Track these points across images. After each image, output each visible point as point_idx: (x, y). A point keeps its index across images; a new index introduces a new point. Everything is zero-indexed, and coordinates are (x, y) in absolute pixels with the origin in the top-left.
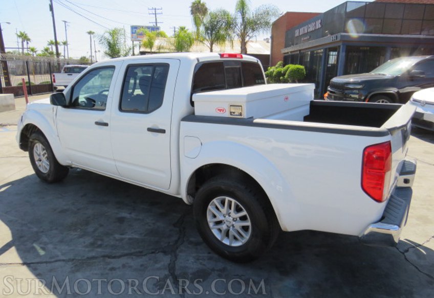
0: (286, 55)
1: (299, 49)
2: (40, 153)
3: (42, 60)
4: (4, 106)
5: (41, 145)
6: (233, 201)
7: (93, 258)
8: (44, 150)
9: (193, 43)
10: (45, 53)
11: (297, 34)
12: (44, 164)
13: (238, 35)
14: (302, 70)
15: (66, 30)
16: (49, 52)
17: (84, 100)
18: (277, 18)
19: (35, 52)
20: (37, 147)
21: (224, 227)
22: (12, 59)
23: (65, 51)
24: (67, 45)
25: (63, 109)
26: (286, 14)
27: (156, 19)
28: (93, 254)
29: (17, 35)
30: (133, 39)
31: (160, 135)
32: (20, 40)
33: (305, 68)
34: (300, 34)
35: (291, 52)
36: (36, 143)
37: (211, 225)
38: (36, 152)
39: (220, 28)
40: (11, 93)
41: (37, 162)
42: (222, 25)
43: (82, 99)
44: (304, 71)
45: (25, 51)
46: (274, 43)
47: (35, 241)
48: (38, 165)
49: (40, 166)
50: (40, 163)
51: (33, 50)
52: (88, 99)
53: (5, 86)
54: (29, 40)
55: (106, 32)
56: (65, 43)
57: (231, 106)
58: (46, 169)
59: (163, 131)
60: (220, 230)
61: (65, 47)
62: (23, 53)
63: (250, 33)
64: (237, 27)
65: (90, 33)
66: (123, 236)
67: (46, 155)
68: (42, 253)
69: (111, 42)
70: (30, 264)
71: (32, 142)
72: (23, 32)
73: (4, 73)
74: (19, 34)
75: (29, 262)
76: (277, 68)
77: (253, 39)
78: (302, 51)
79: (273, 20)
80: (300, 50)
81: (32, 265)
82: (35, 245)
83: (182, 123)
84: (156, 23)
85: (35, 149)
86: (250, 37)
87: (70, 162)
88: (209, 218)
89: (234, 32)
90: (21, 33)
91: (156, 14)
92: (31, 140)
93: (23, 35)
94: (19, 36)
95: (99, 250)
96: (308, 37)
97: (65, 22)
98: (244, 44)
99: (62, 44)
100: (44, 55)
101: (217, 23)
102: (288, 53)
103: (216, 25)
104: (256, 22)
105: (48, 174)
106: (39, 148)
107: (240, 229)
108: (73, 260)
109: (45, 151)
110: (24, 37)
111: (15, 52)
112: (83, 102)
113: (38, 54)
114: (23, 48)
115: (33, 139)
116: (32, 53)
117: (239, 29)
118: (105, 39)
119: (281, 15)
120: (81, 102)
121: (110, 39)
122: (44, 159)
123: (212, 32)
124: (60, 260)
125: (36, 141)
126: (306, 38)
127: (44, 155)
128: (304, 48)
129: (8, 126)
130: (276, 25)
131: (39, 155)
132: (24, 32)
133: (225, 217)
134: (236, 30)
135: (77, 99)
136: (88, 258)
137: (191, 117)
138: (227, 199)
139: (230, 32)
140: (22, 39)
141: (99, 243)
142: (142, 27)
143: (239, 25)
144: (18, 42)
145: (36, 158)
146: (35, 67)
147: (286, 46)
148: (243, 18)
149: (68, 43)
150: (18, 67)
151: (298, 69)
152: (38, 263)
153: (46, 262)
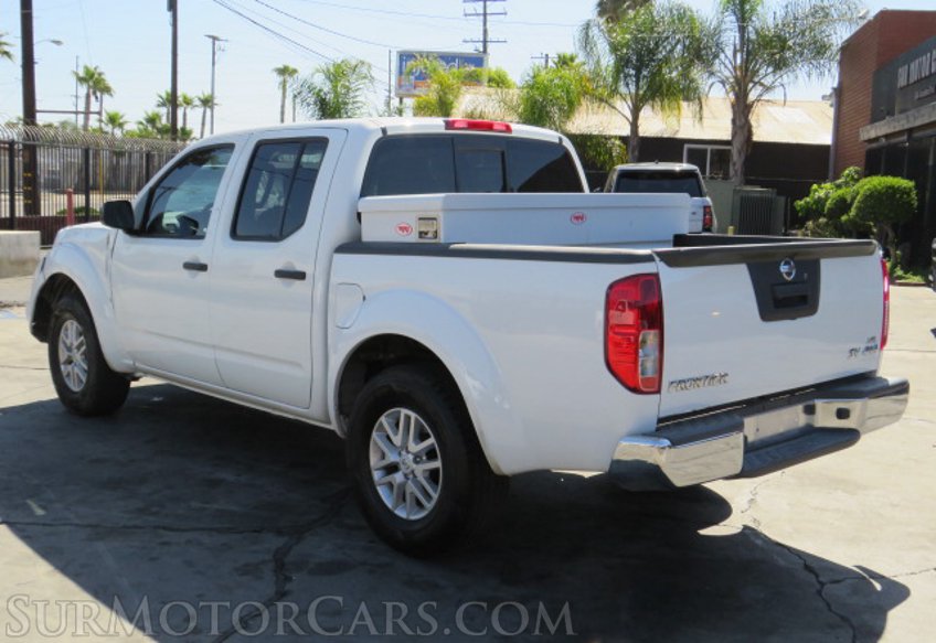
0: (874, 145)
1: (906, 127)
2: (72, 344)
3: (136, 148)
4: (12, 263)
5: (75, 324)
6: (413, 415)
7: (136, 527)
8: (80, 335)
9: (580, 104)
10: (146, 129)
11: (902, 82)
12: (76, 370)
13: (723, 82)
14: (906, 192)
15: (214, 64)
16: (159, 125)
17: (175, 221)
18: (855, 29)
19: (121, 125)
20: (67, 330)
21: (398, 477)
22: (53, 143)
23: (203, 124)
24: (212, 108)
25: (127, 237)
26: (876, 17)
27: (485, 32)
28: (138, 522)
29: (77, 74)
30: (401, 91)
31: (298, 283)
32: (83, 90)
33: (916, 187)
34: (912, 81)
35: (887, 136)
36: (66, 320)
37: (377, 475)
38: (65, 343)
39: (667, 60)
40: (36, 230)
41: (62, 367)
42: (671, 51)
43: (170, 218)
44: (914, 195)
45: (93, 122)
46: (845, 108)
47: (31, 497)
48: (65, 374)
49: (68, 375)
50: (70, 367)
51: (113, 120)
52: (183, 219)
53: (22, 215)
54: (107, 90)
55: (318, 71)
56: (207, 102)
57: (420, 219)
58: (81, 381)
59: (301, 276)
60: (390, 485)
61: (205, 112)
62: (85, 127)
63: (766, 74)
64: (722, 56)
65: (284, 71)
66: (207, 506)
67: (84, 348)
68: (40, 512)
69: (329, 97)
70: (15, 523)
71: (58, 317)
72: (92, 68)
73: (25, 178)
74: (82, 73)
75: (12, 521)
76: (839, 187)
77: (777, 94)
78: (917, 135)
79: (840, 34)
80: (910, 131)
81: (19, 526)
82: (29, 502)
83: (338, 257)
84: (485, 42)
85: (62, 335)
86: (768, 89)
87: (131, 362)
88: (374, 460)
89: (712, 74)
90: (87, 69)
91: (485, 14)
92: (57, 313)
93: (92, 76)
94: (81, 80)
95: (151, 518)
96: (932, 90)
97: (214, 39)
98: (742, 109)
99: (197, 102)
100: (143, 135)
101: (657, 44)
102: (876, 139)
103: (652, 52)
104: (785, 41)
105: (83, 393)
106: (71, 331)
107: (425, 478)
108: (96, 526)
109: (82, 338)
110: (94, 83)
111: (64, 124)
112: (174, 225)
113: (127, 132)
114: (87, 113)
115: (61, 311)
116: (108, 128)
117: (727, 62)
118: (311, 89)
119: (865, 21)
120: (168, 225)
121: (326, 89)
122: (78, 357)
123: (638, 71)
124: (71, 524)
125: (67, 315)
126: (926, 93)
127: (79, 348)
128: (918, 123)
129: (16, 308)
130: (850, 51)
131: (69, 349)
132: (95, 69)
133: (400, 454)
134: (717, 66)
135: (160, 218)
136: (125, 527)
137: (354, 245)
138: (404, 412)
139: (697, 73)
140: (89, 87)
141: (154, 509)
142: (428, 55)
143: (729, 52)
144: (77, 97)
145: (63, 355)
146: (114, 169)
147: (875, 118)
148: (742, 30)
149: (215, 101)
150: (67, 167)
151: (892, 190)
152: (28, 524)
153: (44, 525)
